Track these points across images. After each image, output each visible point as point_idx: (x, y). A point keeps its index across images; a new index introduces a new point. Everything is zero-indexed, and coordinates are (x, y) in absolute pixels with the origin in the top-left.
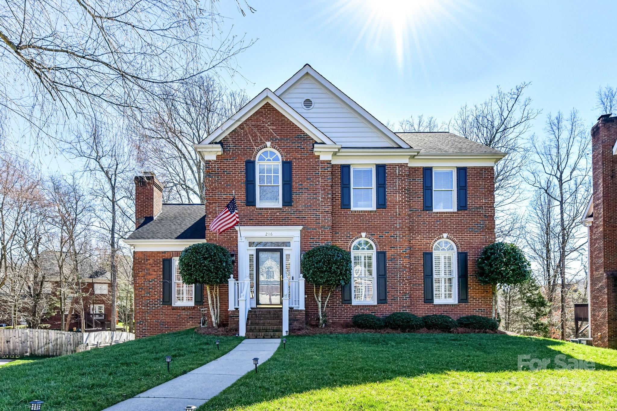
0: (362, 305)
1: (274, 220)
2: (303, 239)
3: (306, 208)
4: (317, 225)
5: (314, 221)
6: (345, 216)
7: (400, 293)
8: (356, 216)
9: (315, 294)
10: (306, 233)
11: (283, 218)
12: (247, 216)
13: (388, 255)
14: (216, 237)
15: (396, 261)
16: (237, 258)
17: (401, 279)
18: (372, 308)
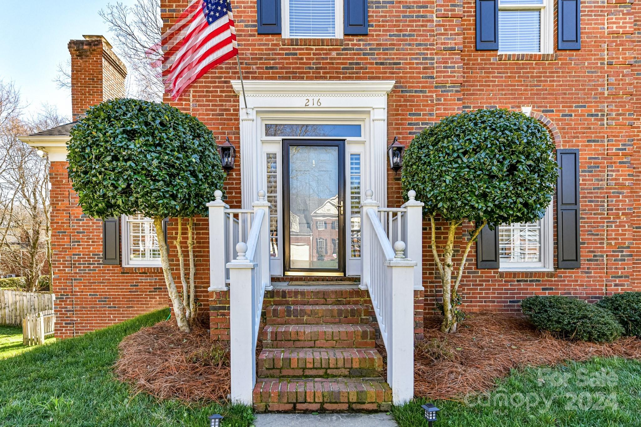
0: (522, 273)
1: (325, 68)
2: (393, 115)
3: (402, 40)
4: (427, 82)
5: (419, 73)
6: (484, 68)
7: (609, 244)
8: (509, 68)
9: (434, 247)
10: (400, 101)
11: (346, 64)
12: (261, 59)
13: (583, 157)
14: (189, 109)
15: (600, 171)
16: (239, 161)
17: (612, 214)
18: (546, 278)
